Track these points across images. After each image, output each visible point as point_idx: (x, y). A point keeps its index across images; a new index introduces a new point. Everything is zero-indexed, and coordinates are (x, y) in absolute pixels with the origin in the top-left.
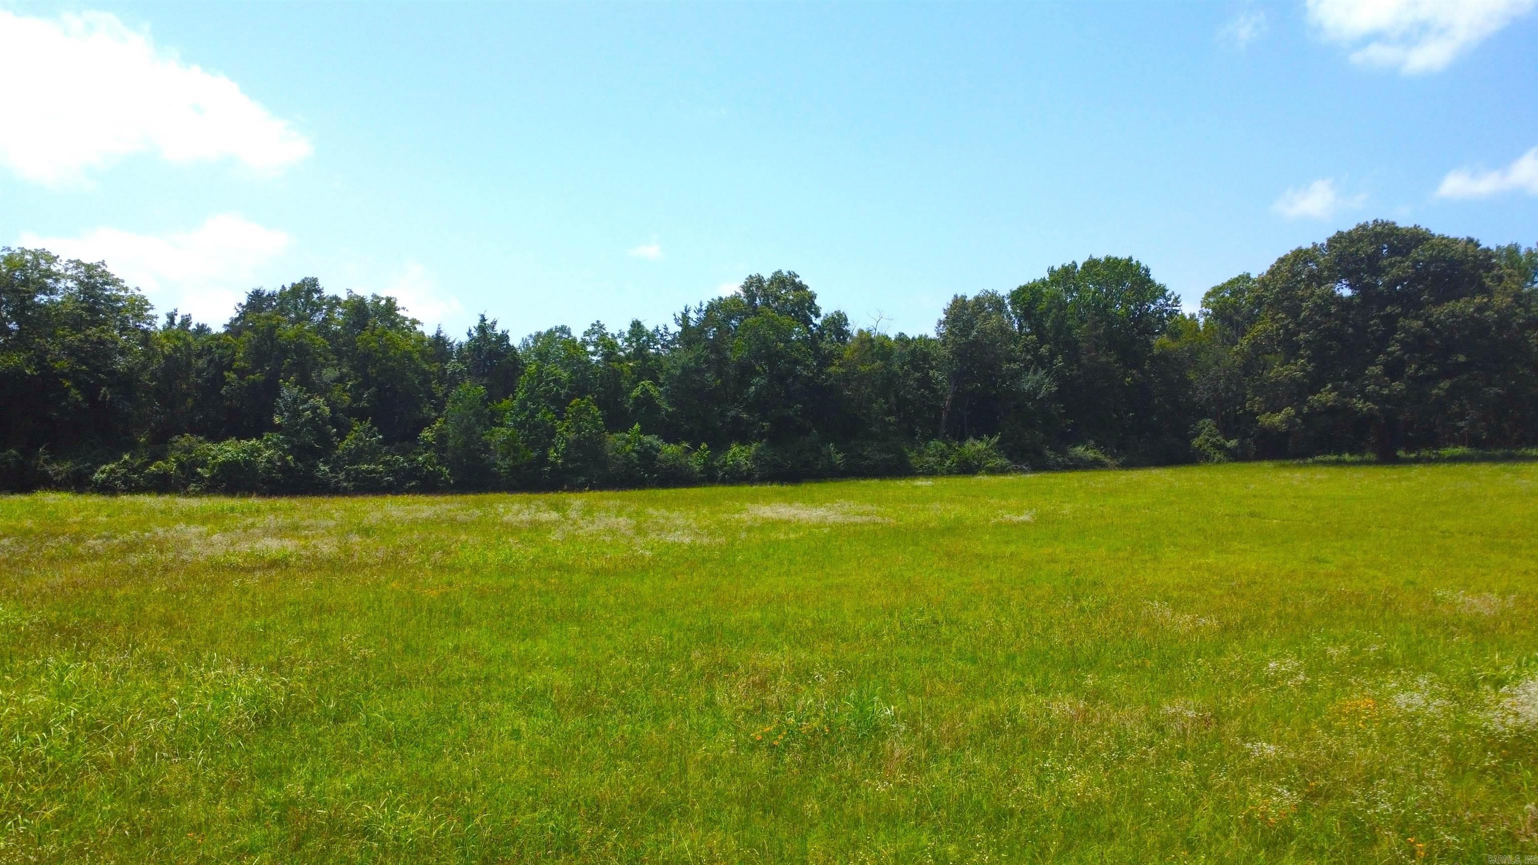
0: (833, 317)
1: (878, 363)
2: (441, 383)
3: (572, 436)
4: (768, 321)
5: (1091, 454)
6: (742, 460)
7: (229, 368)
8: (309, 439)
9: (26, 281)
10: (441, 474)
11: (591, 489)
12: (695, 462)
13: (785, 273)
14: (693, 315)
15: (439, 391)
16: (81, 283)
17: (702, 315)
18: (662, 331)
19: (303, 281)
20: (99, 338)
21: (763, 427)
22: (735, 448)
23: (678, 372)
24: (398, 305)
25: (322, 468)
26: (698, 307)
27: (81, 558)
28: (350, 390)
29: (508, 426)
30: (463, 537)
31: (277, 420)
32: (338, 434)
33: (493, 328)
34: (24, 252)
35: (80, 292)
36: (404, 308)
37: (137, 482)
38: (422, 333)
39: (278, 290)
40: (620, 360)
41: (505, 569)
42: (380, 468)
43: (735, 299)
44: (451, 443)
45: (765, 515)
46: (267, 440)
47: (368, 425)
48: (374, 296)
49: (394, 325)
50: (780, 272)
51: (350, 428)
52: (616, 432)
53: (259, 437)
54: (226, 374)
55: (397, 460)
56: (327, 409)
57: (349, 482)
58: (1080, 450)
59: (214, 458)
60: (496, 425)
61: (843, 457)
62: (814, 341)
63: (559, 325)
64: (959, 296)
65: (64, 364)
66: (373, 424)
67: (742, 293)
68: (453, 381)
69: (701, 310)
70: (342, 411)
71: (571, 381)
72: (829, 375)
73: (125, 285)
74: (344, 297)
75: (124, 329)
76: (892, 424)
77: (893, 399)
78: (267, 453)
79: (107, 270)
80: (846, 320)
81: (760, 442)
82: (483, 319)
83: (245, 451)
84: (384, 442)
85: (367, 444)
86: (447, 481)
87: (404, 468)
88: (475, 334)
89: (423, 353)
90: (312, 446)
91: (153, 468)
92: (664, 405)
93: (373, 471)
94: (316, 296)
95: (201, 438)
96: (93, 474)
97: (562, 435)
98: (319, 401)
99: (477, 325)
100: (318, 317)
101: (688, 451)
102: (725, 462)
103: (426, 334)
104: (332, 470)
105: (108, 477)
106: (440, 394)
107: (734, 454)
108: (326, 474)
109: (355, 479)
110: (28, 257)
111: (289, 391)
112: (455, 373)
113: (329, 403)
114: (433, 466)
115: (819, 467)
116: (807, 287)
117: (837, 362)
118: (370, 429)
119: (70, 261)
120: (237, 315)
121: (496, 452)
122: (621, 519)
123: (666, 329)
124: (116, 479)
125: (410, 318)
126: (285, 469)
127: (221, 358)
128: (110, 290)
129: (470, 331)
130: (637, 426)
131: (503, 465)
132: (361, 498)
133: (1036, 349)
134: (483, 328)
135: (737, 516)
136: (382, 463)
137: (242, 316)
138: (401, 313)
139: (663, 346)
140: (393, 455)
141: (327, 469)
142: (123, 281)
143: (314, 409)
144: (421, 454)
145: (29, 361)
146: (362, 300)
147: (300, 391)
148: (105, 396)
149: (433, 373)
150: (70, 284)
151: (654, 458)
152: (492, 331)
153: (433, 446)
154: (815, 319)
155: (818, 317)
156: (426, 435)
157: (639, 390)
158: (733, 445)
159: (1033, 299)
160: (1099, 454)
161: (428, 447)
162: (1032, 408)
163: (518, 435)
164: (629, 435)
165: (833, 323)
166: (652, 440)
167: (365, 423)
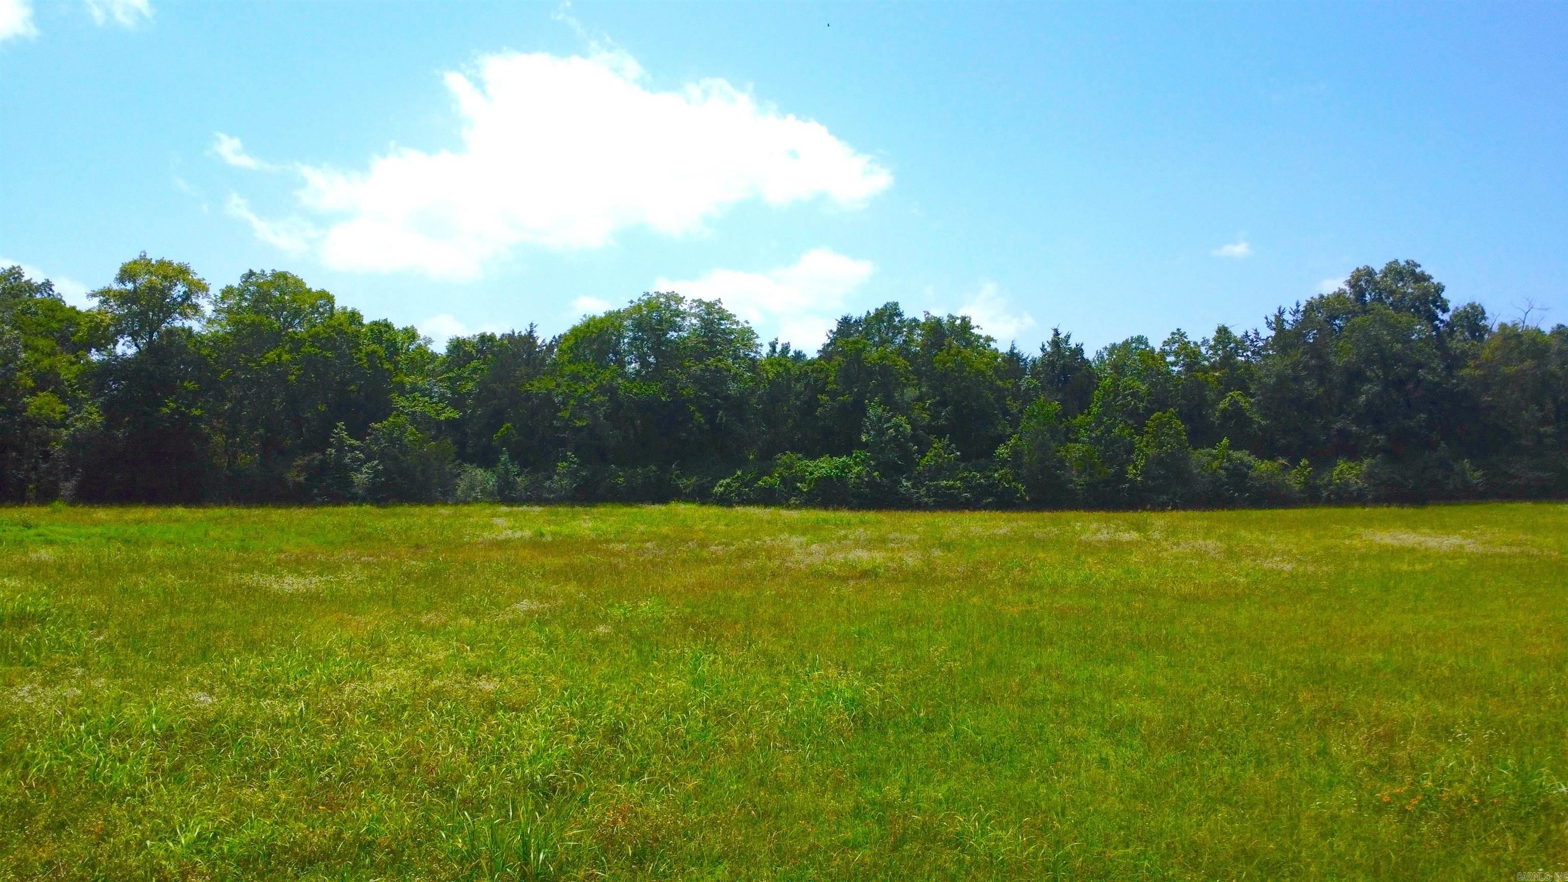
0: (1465, 311)
1: (1528, 363)
2: (1015, 399)
3: (1152, 452)
4: (1381, 320)
6: (1351, 477)
7: (823, 392)
8: (893, 456)
9: (660, 322)
10: (1017, 490)
11: (1172, 509)
12: (1294, 480)
13: (1402, 263)
14: (1288, 317)
15: (1014, 408)
16: (702, 319)
17: (1299, 316)
18: (1252, 336)
19: (886, 306)
20: (716, 366)
21: (1377, 441)
22: (1342, 465)
23: (1272, 381)
24: (973, 323)
25: (905, 484)
26: (1295, 307)
27: (705, 561)
28: (929, 409)
29: (1084, 442)
30: (1041, 555)
31: (864, 438)
32: (919, 452)
33: (1067, 342)
34: (659, 295)
35: (702, 328)
36: (978, 327)
37: (748, 495)
38: (996, 350)
39: (863, 316)
40: (1205, 370)
41: (1086, 589)
42: (958, 484)
43: (1339, 295)
44: (1026, 459)
45: (1382, 542)
46: (856, 457)
47: (946, 442)
48: (950, 316)
49: (969, 343)
50: (1396, 262)
51: (930, 445)
52: (1202, 447)
53: (849, 454)
54: (819, 396)
55: (974, 476)
56: (909, 427)
57: (930, 497)
59: (811, 474)
60: (1071, 441)
61: (1484, 475)
62: (1440, 340)
63: (1135, 336)
65: (690, 391)
66: (951, 442)
67: (1347, 288)
68: (1027, 397)
69: (1298, 311)
70: (923, 428)
71: (1150, 394)
72: (1463, 379)
73: (737, 319)
74: (922, 319)
75: (736, 357)
76: (1549, 436)
77: (1550, 406)
78: (856, 470)
79: (723, 307)
80: (1483, 312)
81: (1374, 457)
82: (1057, 333)
83: (837, 468)
84: (962, 459)
85: (946, 460)
86: (1022, 498)
87: (980, 485)
88: (1049, 349)
89: (996, 370)
90: (896, 463)
91: (760, 483)
92: (1257, 418)
93: (951, 487)
94: (897, 319)
95: (800, 455)
96: (713, 487)
97: (1142, 451)
98: (901, 419)
99: (1050, 340)
100: (899, 340)
101: (1285, 468)
102: (1330, 483)
103: (1000, 351)
104: (914, 486)
105: (725, 491)
106: (1015, 411)
107: (1341, 471)
108: (908, 489)
109: (935, 495)
110: (662, 300)
111: (874, 411)
112: (1029, 389)
113: (911, 422)
114: (1009, 482)
115: (1451, 487)
116: (1430, 277)
117: (1471, 363)
118: (948, 446)
119: (694, 301)
120: (829, 341)
121: (1072, 468)
122: (1209, 542)
123: (1257, 333)
124: (731, 492)
125: (984, 336)
126: (872, 484)
127: (816, 380)
128: (725, 325)
129: (1043, 346)
130: (1225, 441)
131: (1078, 481)
132: (940, 513)
134: (1056, 343)
135: (1347, 542)
136: (960, 479)
137: (833, 342)
138: (975, 331)
139: (1253, 353)
140: (971, 472)
141: (909, 484)
142: (735, 316)
143: (897, 427)
144: (996, 471)
145: (664, 390)
146: (939, 321)
147: (884, 410)
148: (721, 419)
149: (1007, 390)
150: (694, 321)
151: (1246, 475)
152: (1066, 345)
153: (1009, 462)
154: (1442, 315)
155: (1445, 311)
156: (1001, 451)
157: (1227, 402)
158: (1340, 461)
161: (1004, 463)
163: (1095, 451)
164: (1216, 451)
165: (1467, 317)
166: (1245, 456)
167: (944, 440)
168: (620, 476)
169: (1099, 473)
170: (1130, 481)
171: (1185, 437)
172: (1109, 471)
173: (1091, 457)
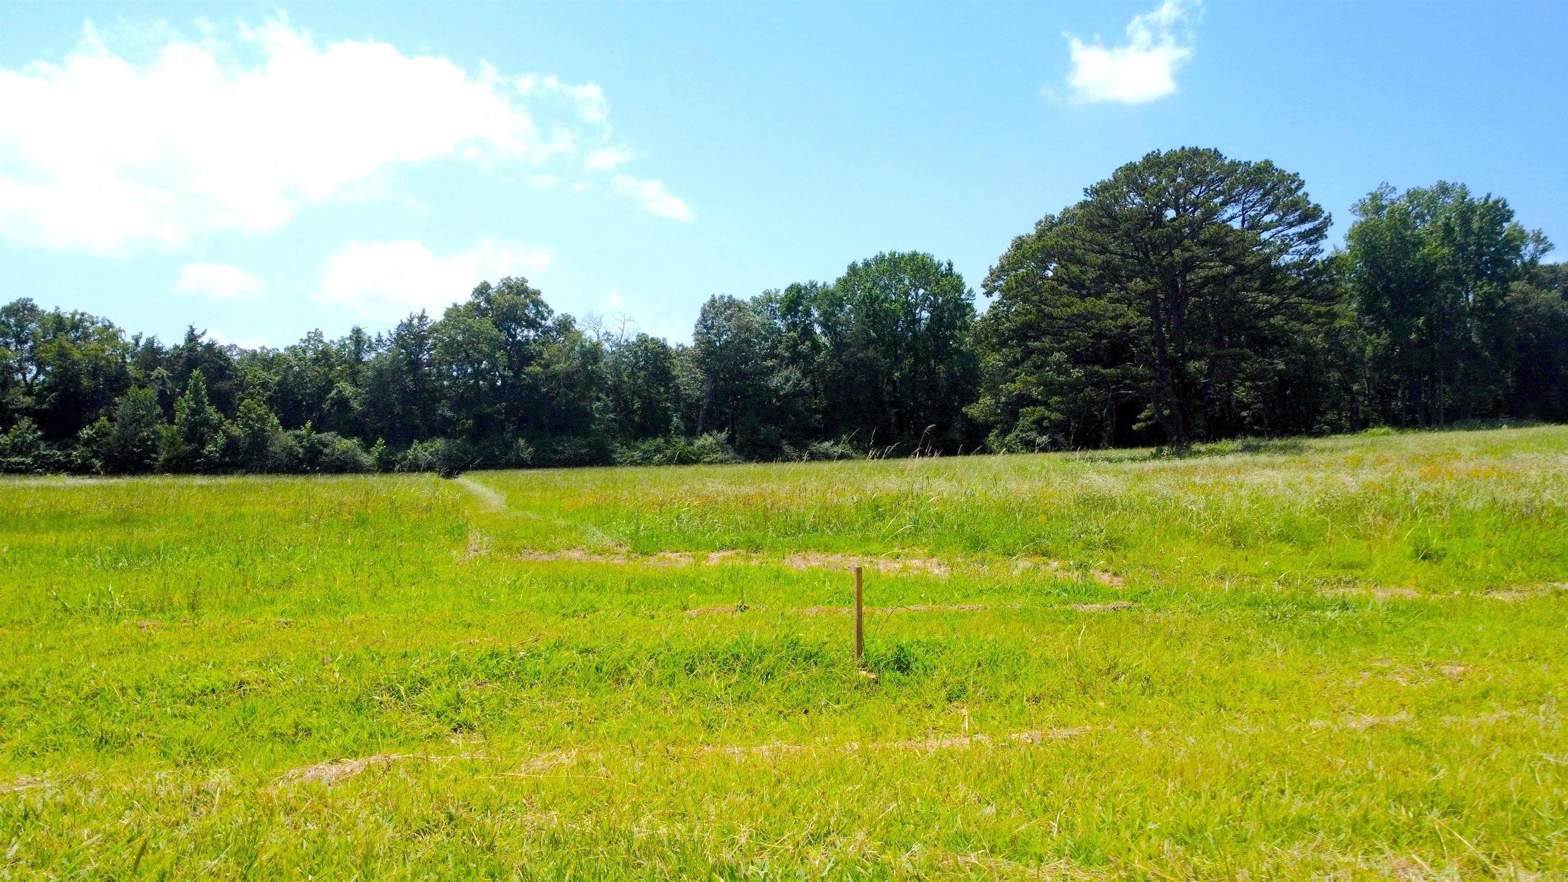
0: (563, 319)
3: (236, 433)
5: (839, 449)
10: (93, 466)
12: (367, 456)
13: (514, 280)
19: (17, 302)
23: (373, 374)
29: (175, 424)
33: (201, 338)
42: (29, 460)
44: (108, 439)
47: (29, 423)
50: (509, 278)
51: (13, 426)
52: (289, 429)
55: (55, 454)
58: (827, 444)
64: (717, 297)
66: (36, 422)
68: (155, 385)
81: (459, 437)
82: (192, 330)
84: (43, 438)
85: (25, 440)
87: (59, 461)
92: (355, 405)
93: (22, 463)
97: (225, 432)
101: (359, 446)
102: (405, 458)
107: (417, 449)
112: (158, 378)
115: (506, 457)
118: (30, 427)
129: (179, 339)
133: (795, 345)
134: (192, 337)
140: (51, 450)
144: (76, 449)
149: (137, 379)
151: (321, 452)
152: (200, 340)
153: (96, 441)
154: (543, 322)
155: (545, 319)
156: (86, 432)
157: (335, 391)
158: (416, 441)
159: (798, 297)
160: (848, 450)
161: (88, 442)
162: (778, 404)
163: (179, 432)
164: (304, 432)
165: (559, 325)
166: (326, 436)
167: (25, 422)
169: (176, 450)
170: (207, 457)
171: (276, 421)
172: (186, 448)
173: (173, 437)
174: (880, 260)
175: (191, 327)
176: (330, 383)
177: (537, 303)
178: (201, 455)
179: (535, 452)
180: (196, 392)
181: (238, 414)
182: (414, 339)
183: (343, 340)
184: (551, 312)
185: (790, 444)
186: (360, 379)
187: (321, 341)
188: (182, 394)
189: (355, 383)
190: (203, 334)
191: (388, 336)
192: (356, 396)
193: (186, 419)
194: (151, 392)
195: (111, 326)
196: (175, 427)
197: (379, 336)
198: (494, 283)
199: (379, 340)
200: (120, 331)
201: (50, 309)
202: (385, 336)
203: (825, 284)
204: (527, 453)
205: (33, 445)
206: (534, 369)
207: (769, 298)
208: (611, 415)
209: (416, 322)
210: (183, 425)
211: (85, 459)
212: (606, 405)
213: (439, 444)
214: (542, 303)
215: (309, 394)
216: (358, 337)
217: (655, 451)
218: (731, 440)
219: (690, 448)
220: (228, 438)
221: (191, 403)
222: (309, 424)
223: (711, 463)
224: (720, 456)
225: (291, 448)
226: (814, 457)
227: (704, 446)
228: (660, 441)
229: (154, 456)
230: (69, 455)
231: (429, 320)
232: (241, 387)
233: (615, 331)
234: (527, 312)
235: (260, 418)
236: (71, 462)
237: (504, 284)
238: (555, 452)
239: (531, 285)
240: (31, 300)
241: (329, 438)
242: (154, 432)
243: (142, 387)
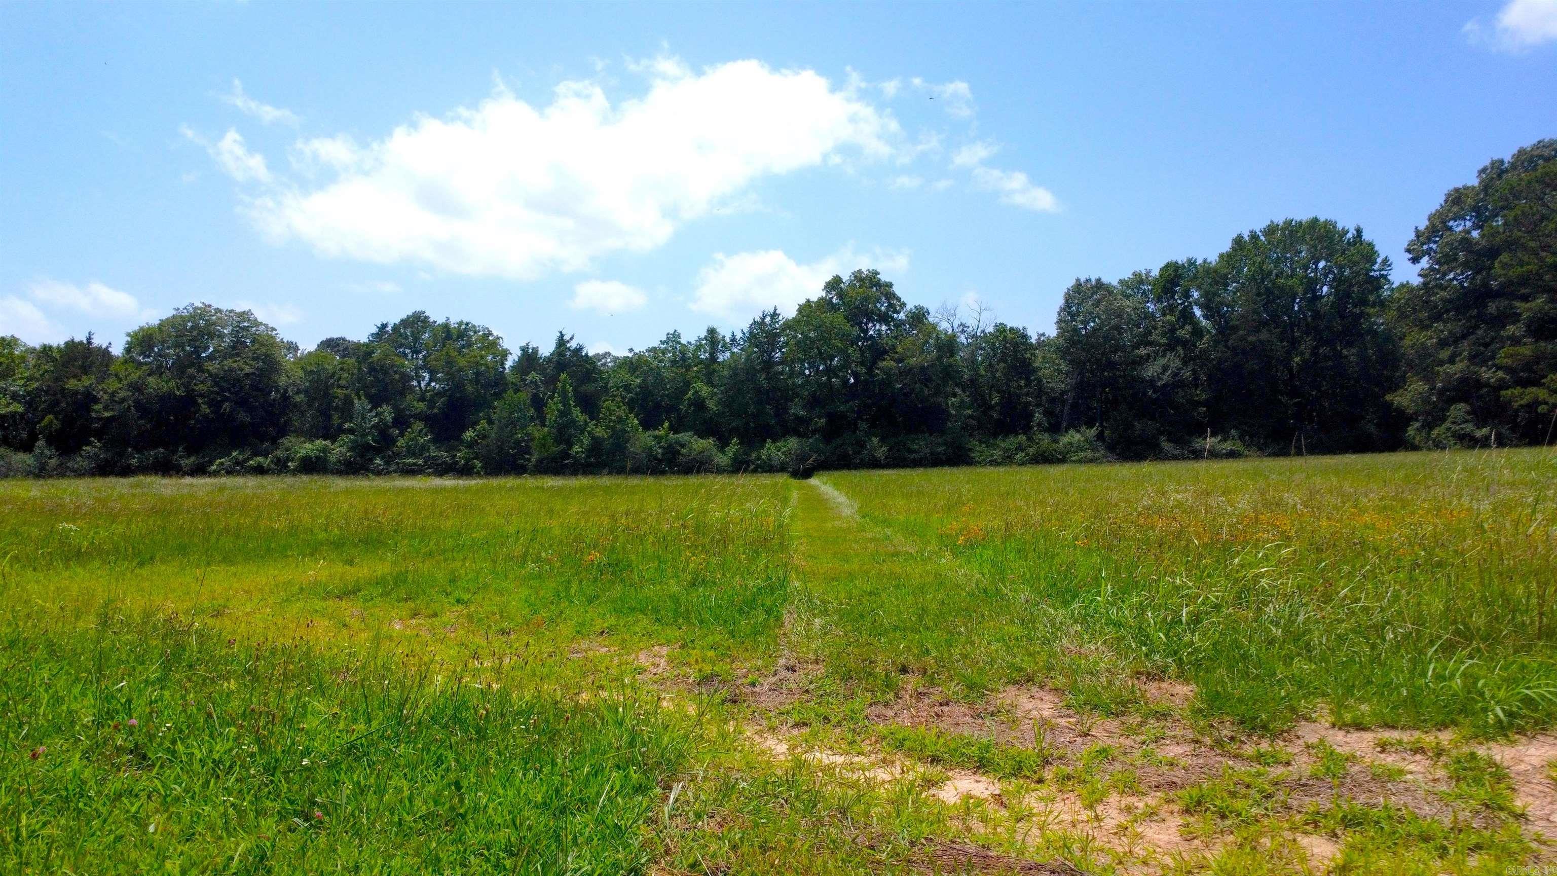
0: (916, 312)
3: (603, 434)
5: (1228, 446)
6: (778, 454)
8: (371, 439)
10: (474, 465)
12: (722, 456)
13: (865, 273)
19: (414, 315)
21: (818, 423)
22: (771, 444)
25: (375, 462)
29: (547, 426)
31: (348, 425)
32: (399, 435)
33: (570, 343)
37: (238, 472)
42: (421, 462)
43: (818, 300)
46: (343, 441)
47: (421, 427)
51: (408, 430)
52: (648, 430)
53: (336, 438)
56: (391, 416)
57: (397, 473)
58: (1213, 441)
59: (301, 453)
60: (537, 425)
64: (1082, 280)
65: (203, 387)
66: (427, 426)
78: (337, 451)
80: (928, 313)
82: (562, 336)
84: (433, 441)
85: (418, 443)
86: (478, 473)
87: (445, 462)
88: (555, 347)
91: (252, 462)
92: (712, 405)
93: (415, 464)
95: (301, 439)
96: (210, 466)
97: (591, 433)
99: (557, 341)
101: (713, 447)
102: (759, 458)
104: (385, 464)
105: (219, 468)
107: (769, 449)
108: (379, 467)
109: (402, 470)
110: (199, 311)
111: (358, 402)
112: (532, 382)
113: (397, 410)
118: (421, 430)
121: (528, 448)
124: (224, 470)
126: (348, 462)
128: (253, 331)
133: (1173, 330)
134: (562, 342)
136: (425, 458)
140: (439, 451)
141: (383, 462)
143: (379, 416)
144: (460, 451)
145: (180, 386)
151: (678, 453)
152: (568, 345)
153: (478, 444)
154: (895, 315)
155: (898, 312)
156: (469, 435)
157: (691, 392)
158: (769, 441)
159: (1176, 276)
160: (1238, 446)
161: (471, 445)
162: (1154, 396)
163: (549, 433)
164: (661, 432)
165: (912, 317)
166: (684, 437)
167: (418, 426)
168: (134, 458)
169: (547, 451)
170: (574, 457)
171: (636, 421)
172: (555, 449)
173: (544, 438)
174: (1271, 230)
175: (561, 332)
176: (687, 384)
177: (891, 296)
178: (568, 456)
179: (889, 450)
180: (564, 393)
181: (601, 416)
182: (767, 337)
183: (700, 339)
184: (904, 304)
185: (1169, 440)
186: (716, 380)
187: (679, 343)
188: (552, 397)
189: (710, 383)
190: (572, 339)
191: (741, 335)
192: (713, 395)
193: (555, 421)
194: (524, 396)
195: (490, 334)
196: (546, 429)
197: (733, 335)
198: (846, 278)
199: (733, 339)
200: (498, 338)
201: (440, 320)
202: (739, 335)
203: (1205, 261)
204: (881, 452)
205: (423, 448)
206: (887, 363)
207: (1139, 280)
208: (969, 412)
209: (768, 319)
210: (552, 427)
211: (468, 460)
212: (962, 401)
213: (793, 443)
214: (894, 295)
215: (667, 396)
216: (713, 337)
217: (1016, 449)
218: (1100, 436)
219: (1054, 446)
220: (593, 438)
221: (560, 405)
222: (666, 424)
223: (1080, 461)
224: (1089, 454)
225: (651, 448)
226: (1197, 455)
227: (1071, 444)
228: (1022, 438)
229: (527, 456)
230: (454, 456)
231: (780, 318)
232: (606, 389)
233: (971, 323)
234: (878, 305)
235: (620, 420)
236: (456, 463)
237: (855, 277)
238: (910, 451)
239: (884, 277)
240: (424, 312)
241: (685, 438)
242: (528, 434)
243: (517, 391)
